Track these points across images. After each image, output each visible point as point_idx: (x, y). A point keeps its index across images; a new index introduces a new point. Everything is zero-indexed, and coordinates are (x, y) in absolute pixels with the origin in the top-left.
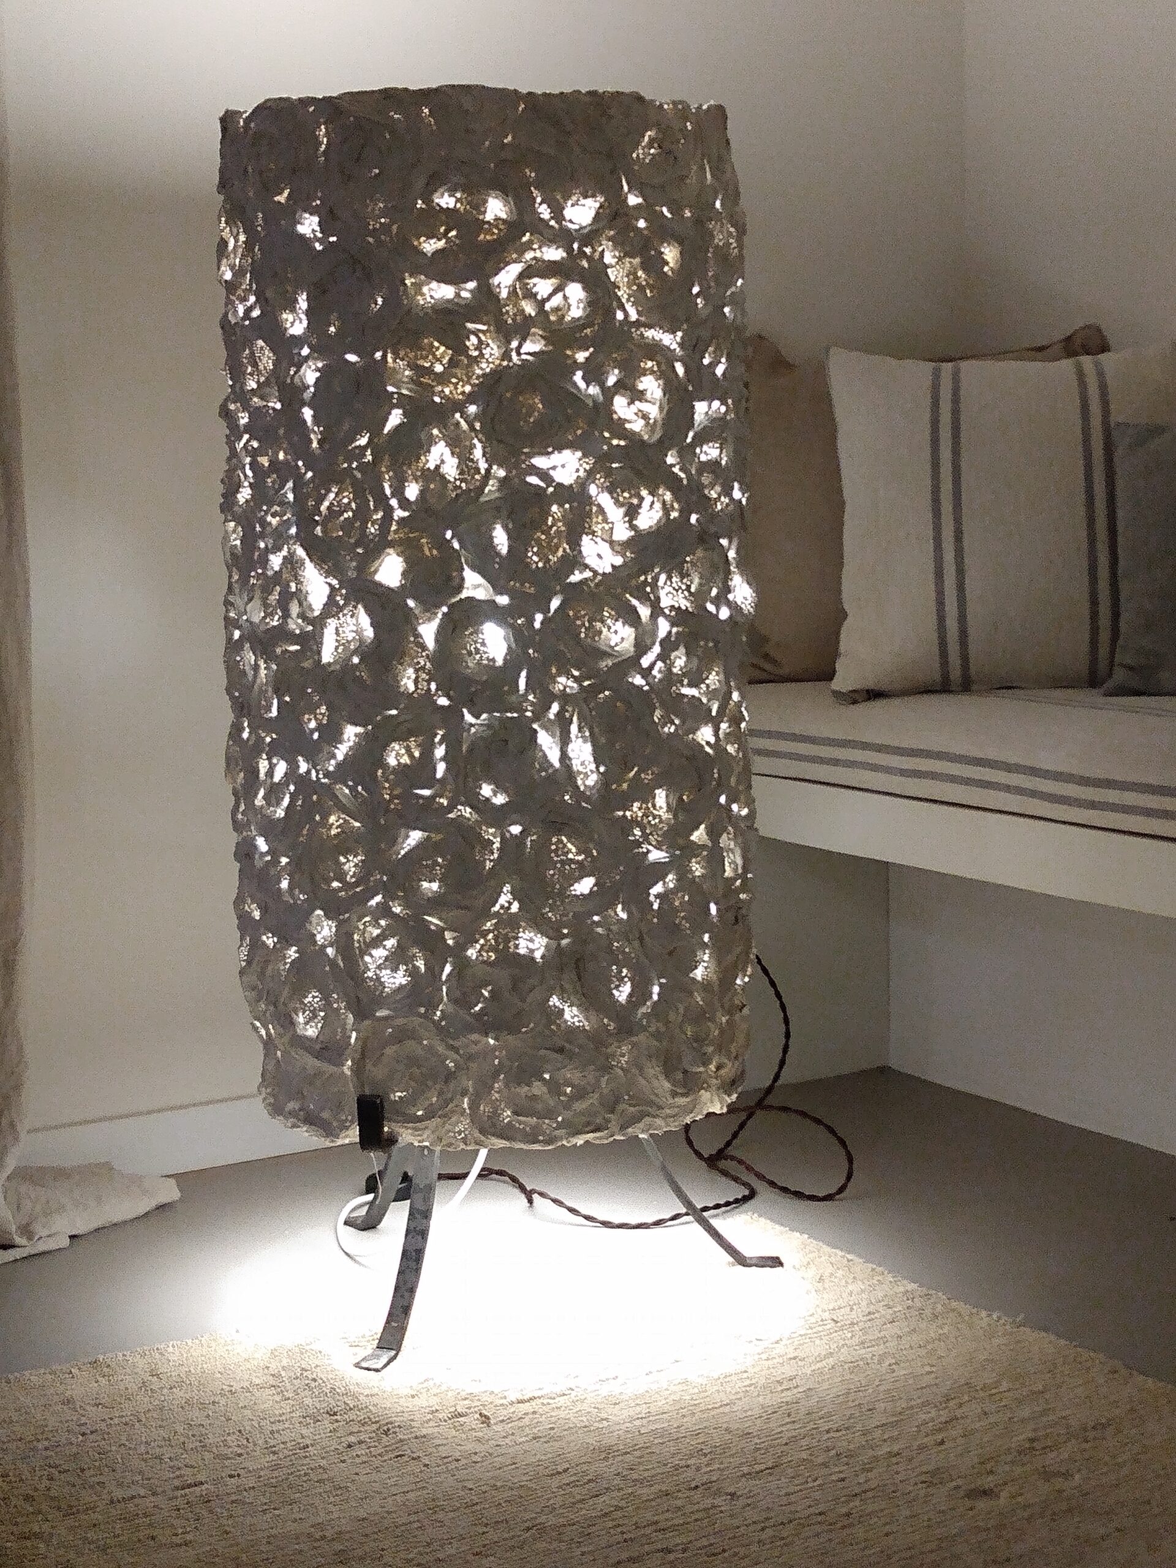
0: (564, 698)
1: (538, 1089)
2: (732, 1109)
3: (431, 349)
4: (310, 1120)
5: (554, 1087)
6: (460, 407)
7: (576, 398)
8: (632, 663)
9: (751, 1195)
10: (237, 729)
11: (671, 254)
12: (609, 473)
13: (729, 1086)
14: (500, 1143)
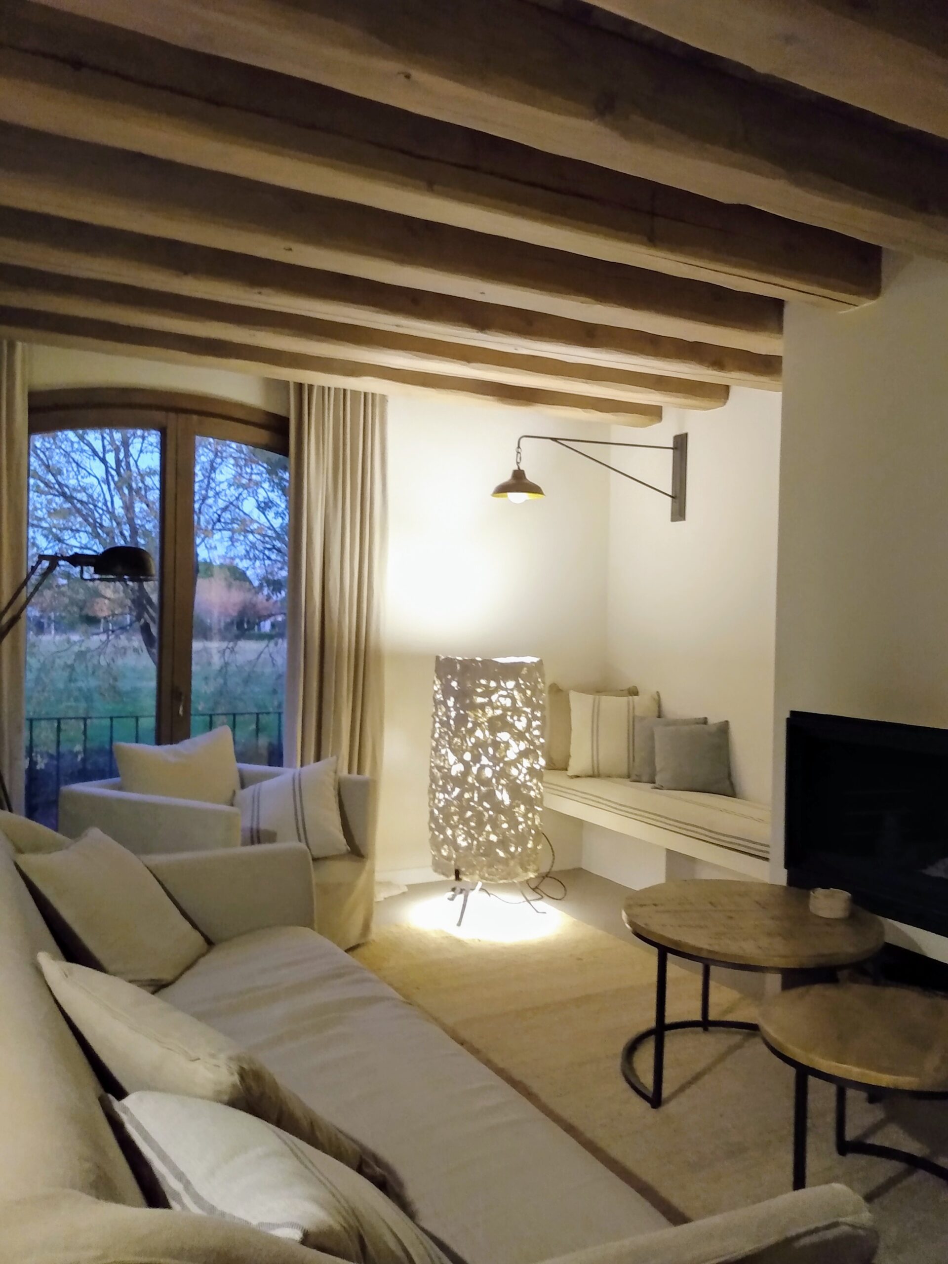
0: (503, 785)
1: (493, 870)
2: (536, 877)
3: (478, 712)
4: (444, 874)
5: (497, 869)
6: (483, 723)
7: (507, 722)
8: (517, 778)
9: (542, 897)
10: (431, 786)
11: (529, 692)
12: (514, 738)
13: (536, 871)
14: (485, 881)
